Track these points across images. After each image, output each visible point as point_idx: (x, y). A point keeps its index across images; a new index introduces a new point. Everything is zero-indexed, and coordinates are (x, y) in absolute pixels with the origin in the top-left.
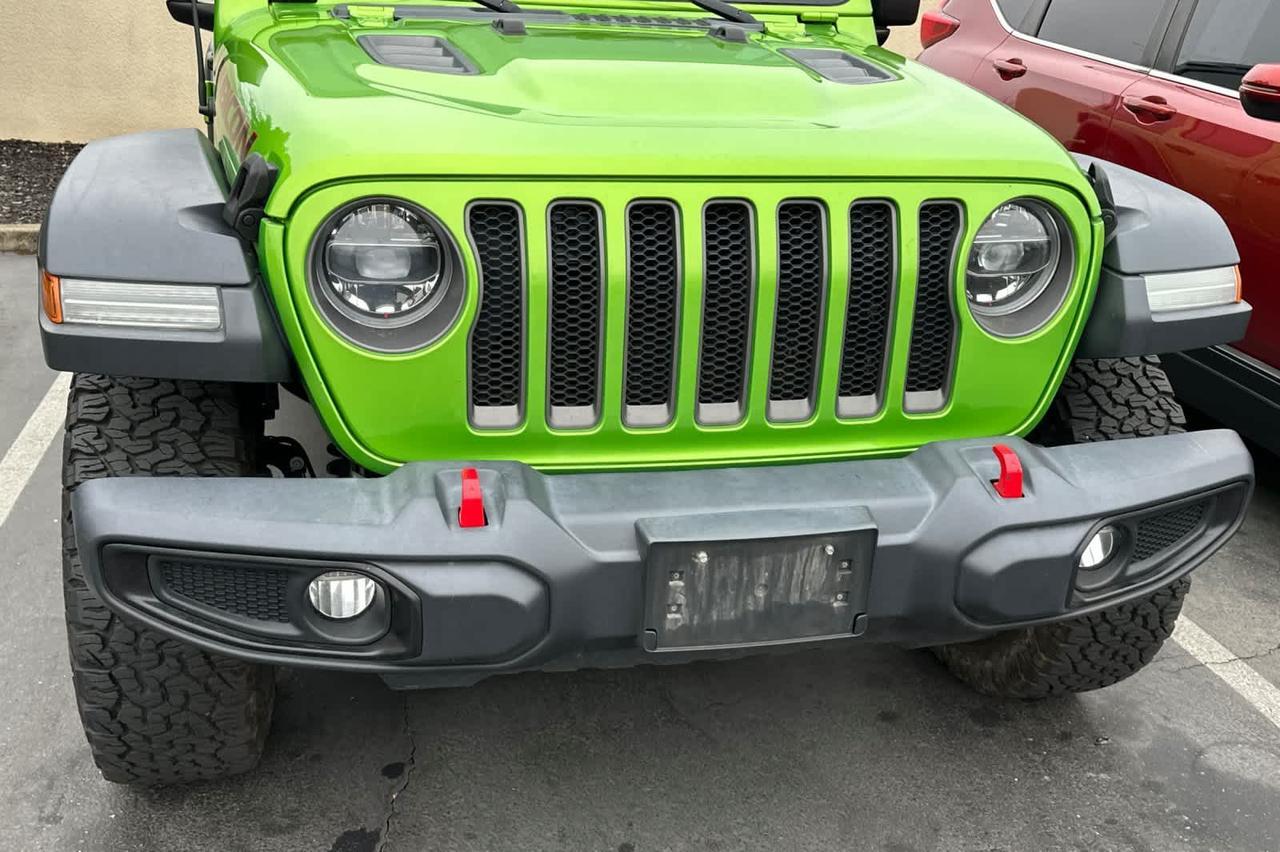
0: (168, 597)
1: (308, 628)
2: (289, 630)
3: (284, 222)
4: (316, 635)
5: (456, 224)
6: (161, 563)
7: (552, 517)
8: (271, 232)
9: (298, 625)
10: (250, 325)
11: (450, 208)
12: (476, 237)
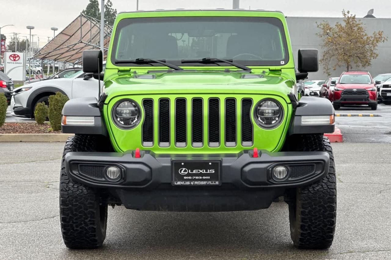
0: (81, 173)
1: (106, 179)
2: (103, 179)
3: (107, 104)
4: (108, 180)
5: (140, 103)
6: (81, 166)
7: (155, 158)
8: (105, 106)
9: (105, 178)
10: (100, 123)
11: (139, 100)
12: (144, 106)
